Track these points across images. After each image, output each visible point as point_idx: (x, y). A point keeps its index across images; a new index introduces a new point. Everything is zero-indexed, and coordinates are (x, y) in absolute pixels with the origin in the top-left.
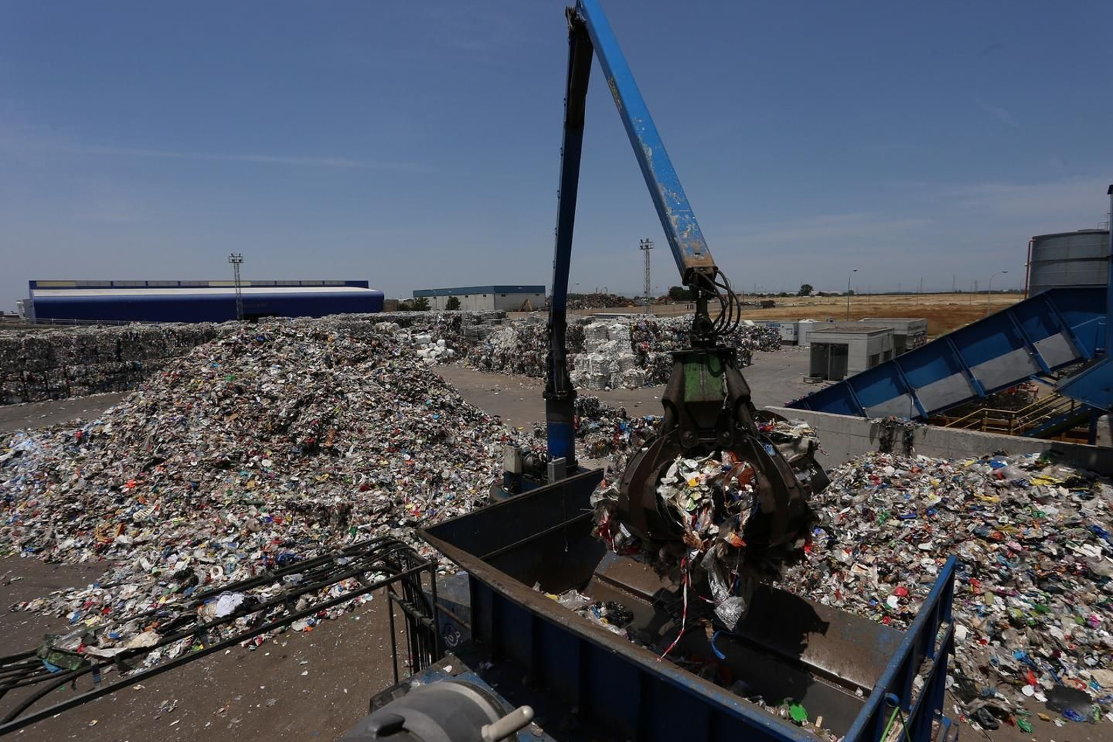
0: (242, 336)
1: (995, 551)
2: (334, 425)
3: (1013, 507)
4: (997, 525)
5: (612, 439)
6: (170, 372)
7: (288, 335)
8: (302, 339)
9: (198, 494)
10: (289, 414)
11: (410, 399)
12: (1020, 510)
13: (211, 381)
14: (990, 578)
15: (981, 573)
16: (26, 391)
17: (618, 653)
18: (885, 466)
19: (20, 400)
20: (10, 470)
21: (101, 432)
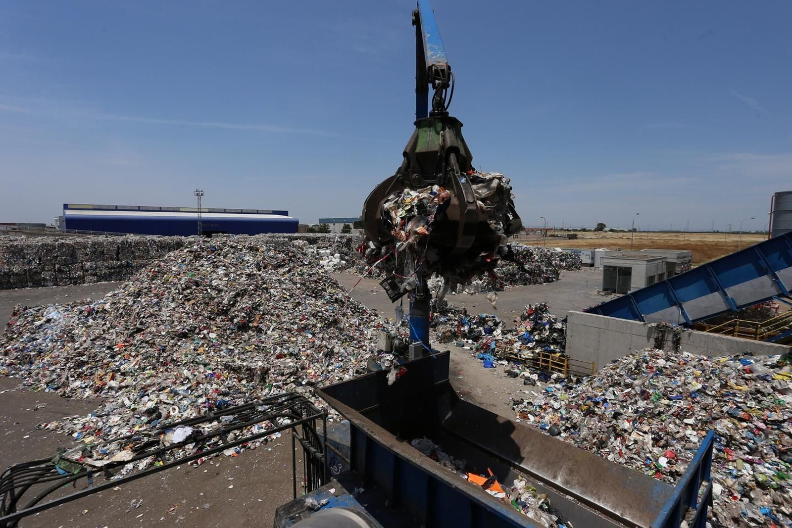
0: (201, 246)
1: (745, 428)
2: (260, 311)
3: (759, 395)
4: (746, 409)
5: (456, 329)
6: (151, 269)
7: (232, 247)
8: (241, 250)
9: (165, 355)
10: (230, 302)
11: (314, 295)
12: (765, 398)
13: (178, 276)
14: (741, 449)
15: (733, 444)
16: (56, 278)
17: (456, 488)
18: (658, 359)
19: (52, 284)
20: (43, 331)
21: (103, 309)
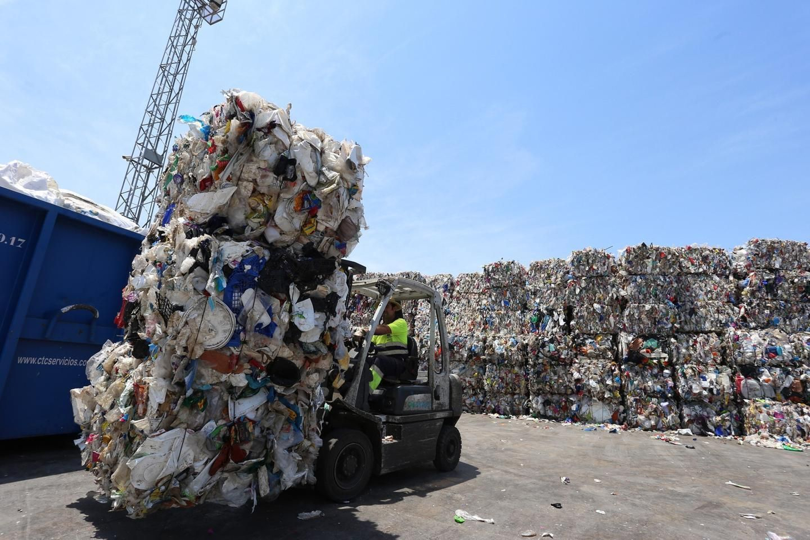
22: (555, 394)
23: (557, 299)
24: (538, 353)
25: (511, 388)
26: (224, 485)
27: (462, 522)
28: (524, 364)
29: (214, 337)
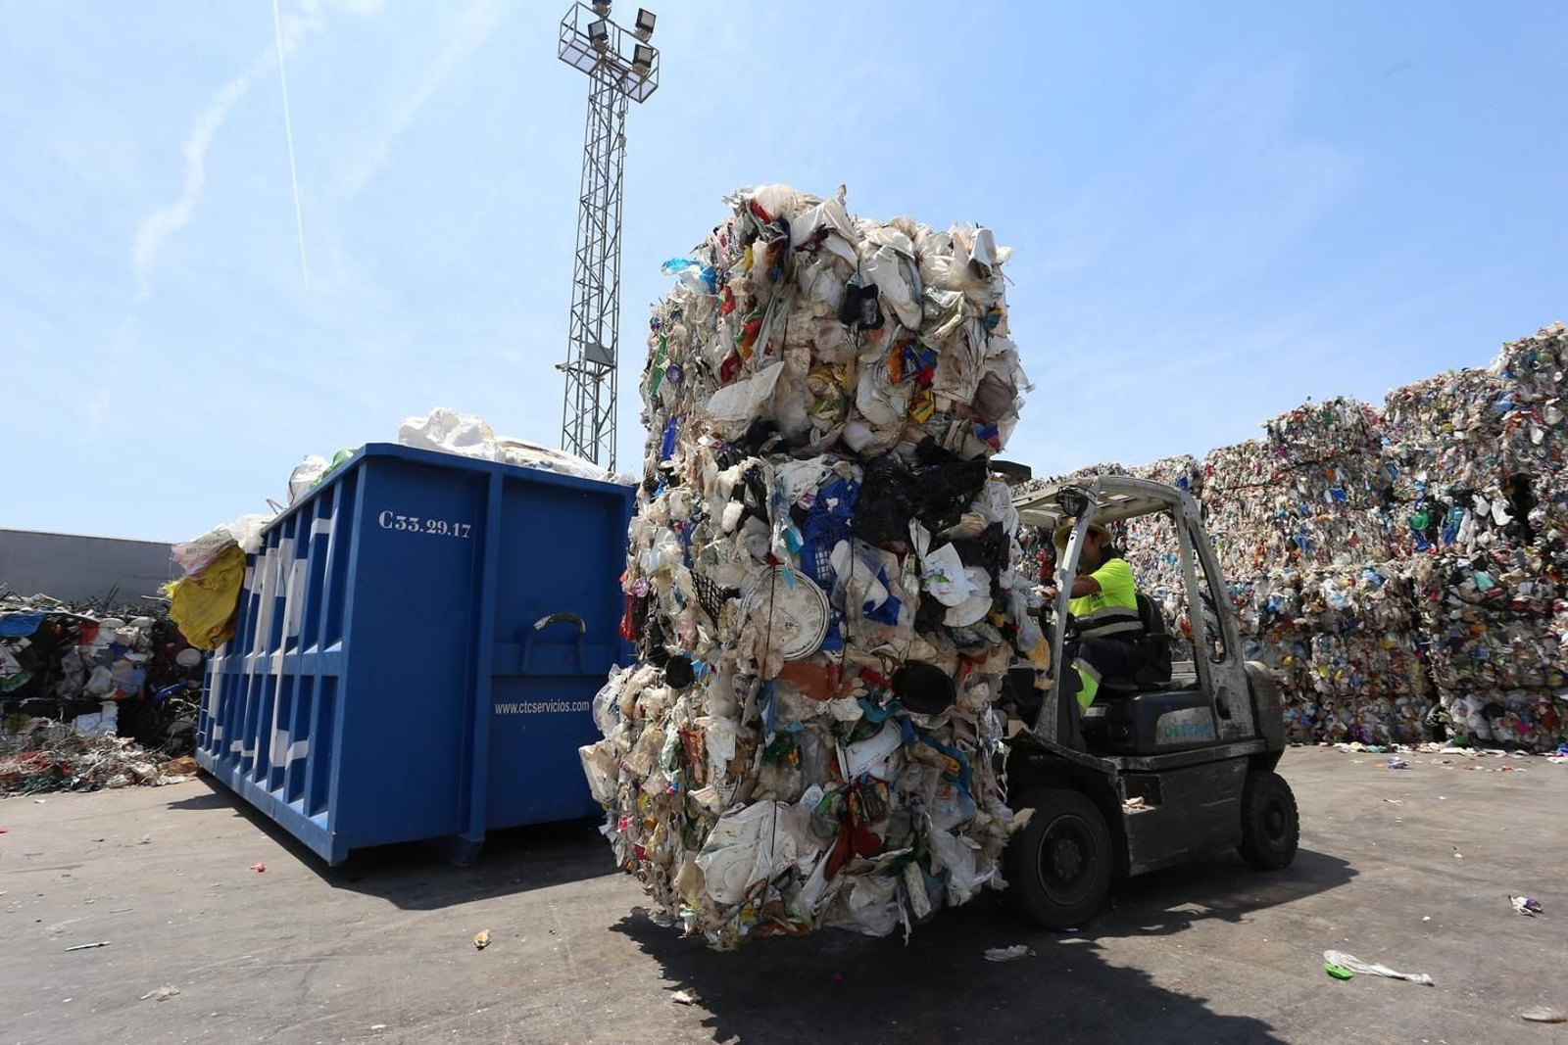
22: (1513, 688)
23: (1478, 465)
24: (1446, 596)
25: (1384, 683)
26: (851, 897)
27: (1346, 979)
28: (1411, 624)
29: (796, 637)
